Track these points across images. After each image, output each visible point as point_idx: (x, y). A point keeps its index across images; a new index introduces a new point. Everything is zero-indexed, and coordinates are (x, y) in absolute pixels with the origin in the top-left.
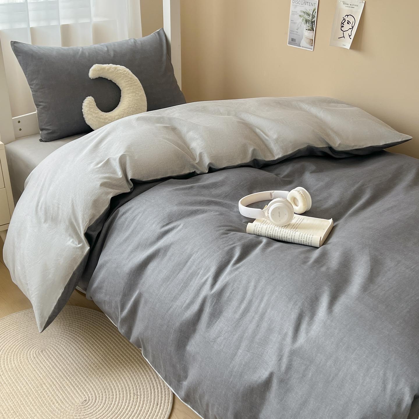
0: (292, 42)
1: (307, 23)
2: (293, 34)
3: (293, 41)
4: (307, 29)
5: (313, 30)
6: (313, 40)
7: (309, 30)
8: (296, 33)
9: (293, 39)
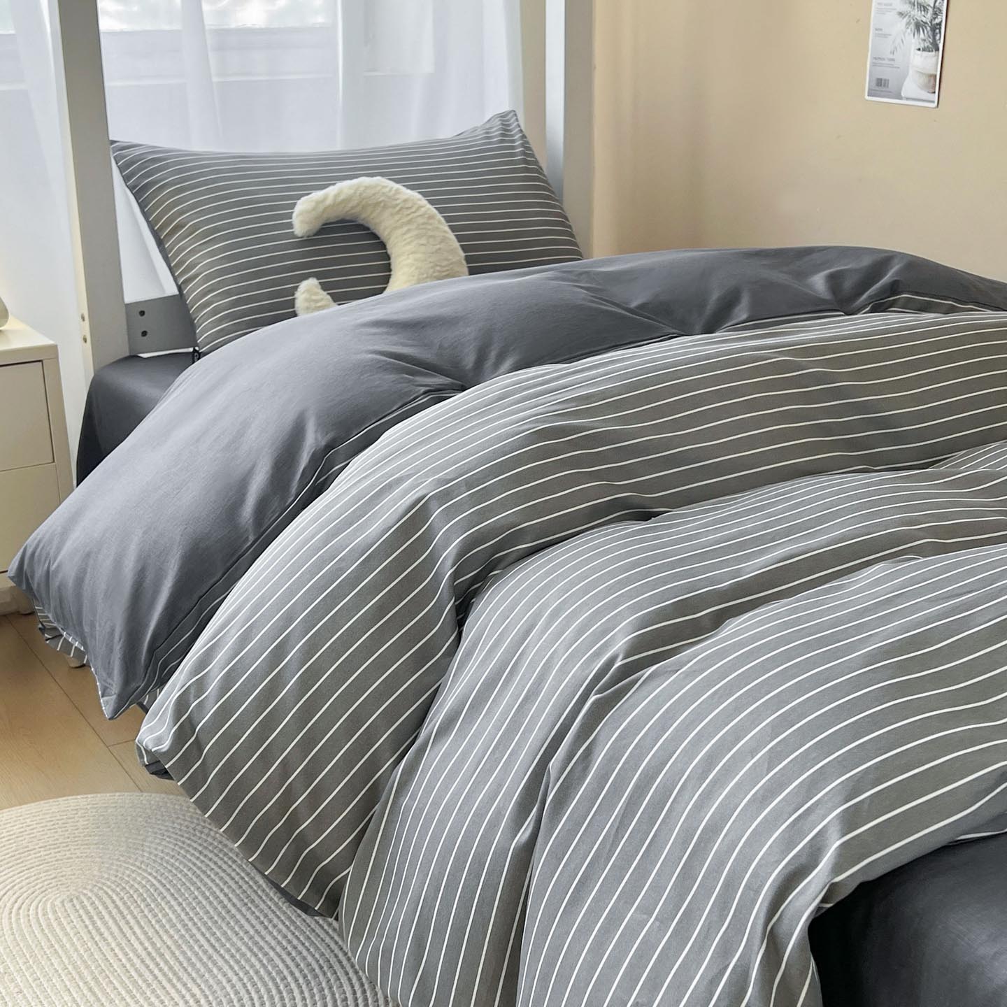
0: (877, 88)
1: (918, 31)
2: (881, 65)
3: (881, 85)
4: (918, 47)
5: (937, 49)
6: (936, 76)
7: (924, 50)
8: (890, 63)
9: (881, 80)
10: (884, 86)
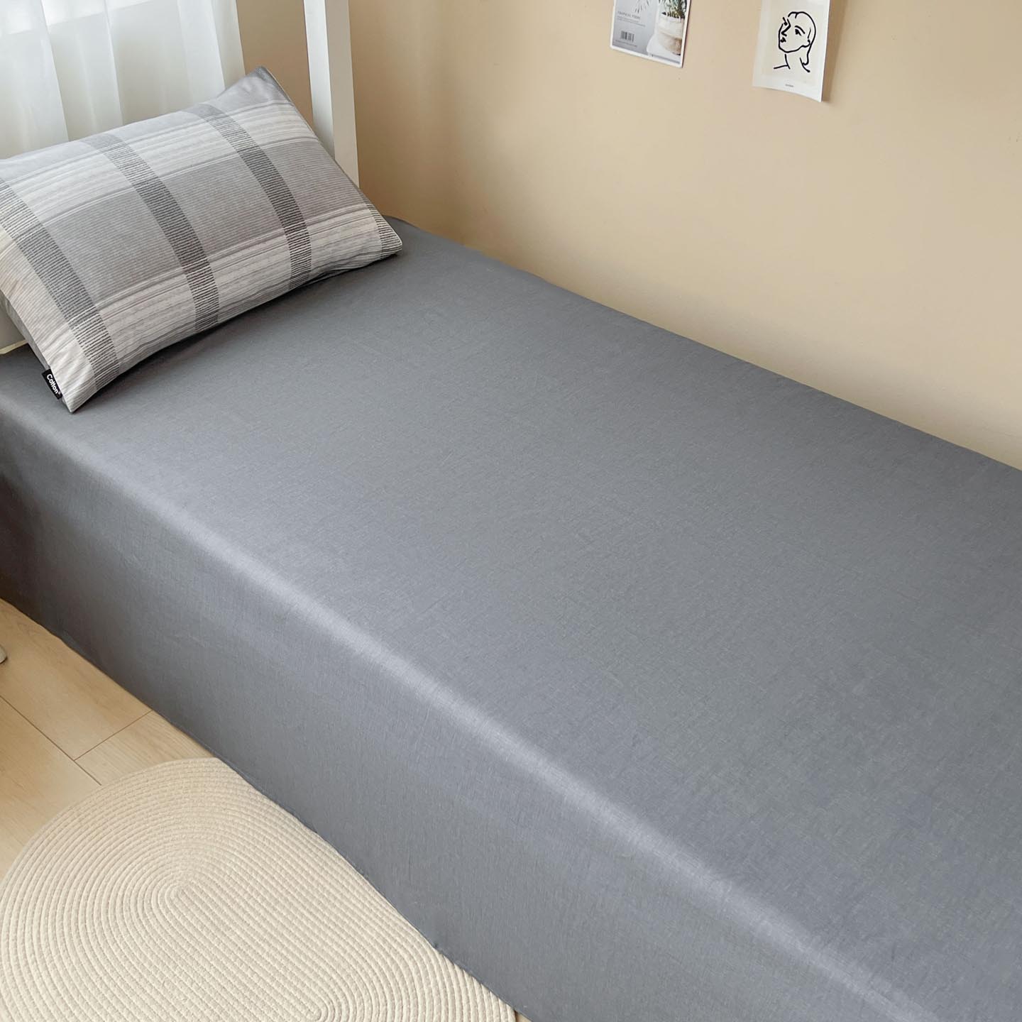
0: (623, 40)
2: (626, 20)
3: (626, 38)
4: (663, 11)
5: (683, 17)
6: (681, 41)
7: (670, 15)
8: (635, 19)
9: (626, 33)
10: (630, 39)
